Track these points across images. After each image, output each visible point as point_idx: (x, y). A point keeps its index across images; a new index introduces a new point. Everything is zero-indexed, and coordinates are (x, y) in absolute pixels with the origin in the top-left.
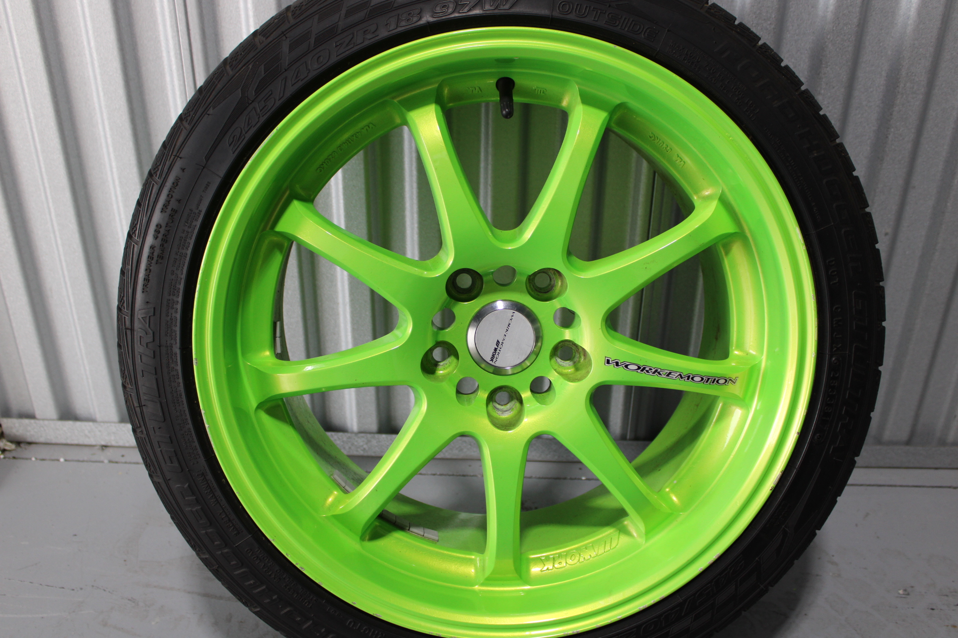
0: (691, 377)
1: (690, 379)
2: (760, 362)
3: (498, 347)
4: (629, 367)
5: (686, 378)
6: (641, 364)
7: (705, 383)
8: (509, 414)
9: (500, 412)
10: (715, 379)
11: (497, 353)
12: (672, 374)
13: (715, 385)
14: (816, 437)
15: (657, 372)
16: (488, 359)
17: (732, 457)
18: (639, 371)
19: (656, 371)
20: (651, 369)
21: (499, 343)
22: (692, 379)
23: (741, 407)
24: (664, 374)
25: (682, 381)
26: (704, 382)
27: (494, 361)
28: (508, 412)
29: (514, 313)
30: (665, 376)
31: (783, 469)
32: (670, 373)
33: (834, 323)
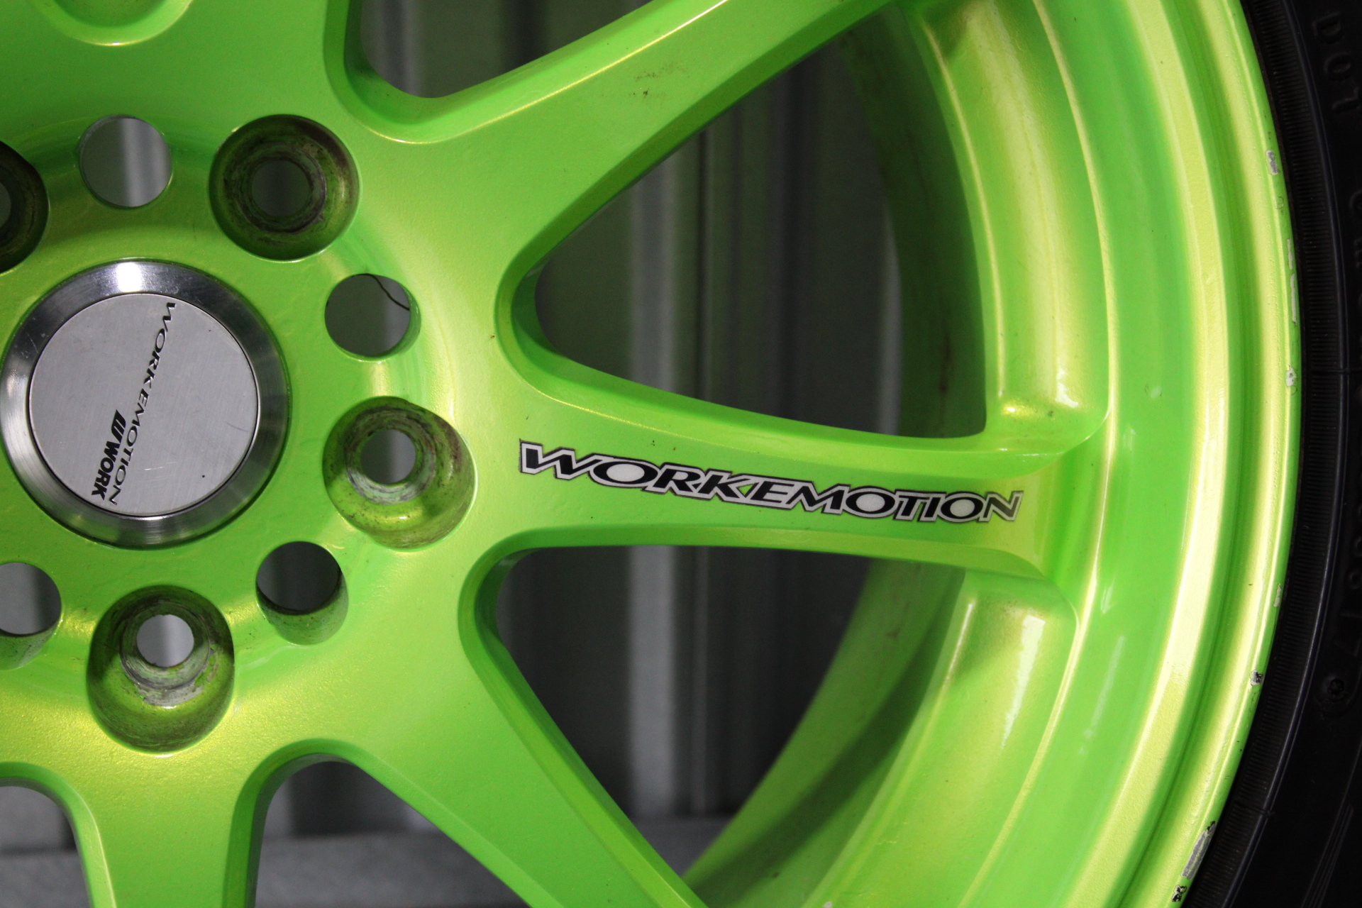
0: (846, 496)
1: (844, 505)
2: (1100, 435)
3: (119, 438)
4: (611, 472)
5: (829, 502)
6: (657, 458)
7: (899, 516)
8: (191, 695)
9: (153, 692)
10: (936, 501)
11: (117, 464)
12: (774, 488)
13: (938, 525)
14: (1325, 688)
15: (717, 485)
16: (85, 488)
17: (1023, 793)
18: (650, 485)
19: (714, 482)
20: (693, 476)
21: (123, 422)
22: (852, 502)
23: (1044, 606)
24: (745, 490)
25: (814, 517)
26: (896, 513)
27: (108, 494)
28: (184, 690)
29: (172, 305)
30: (748, 500)
31: (1216, 818)
32: (766, 487)
33: (1357, 253)
